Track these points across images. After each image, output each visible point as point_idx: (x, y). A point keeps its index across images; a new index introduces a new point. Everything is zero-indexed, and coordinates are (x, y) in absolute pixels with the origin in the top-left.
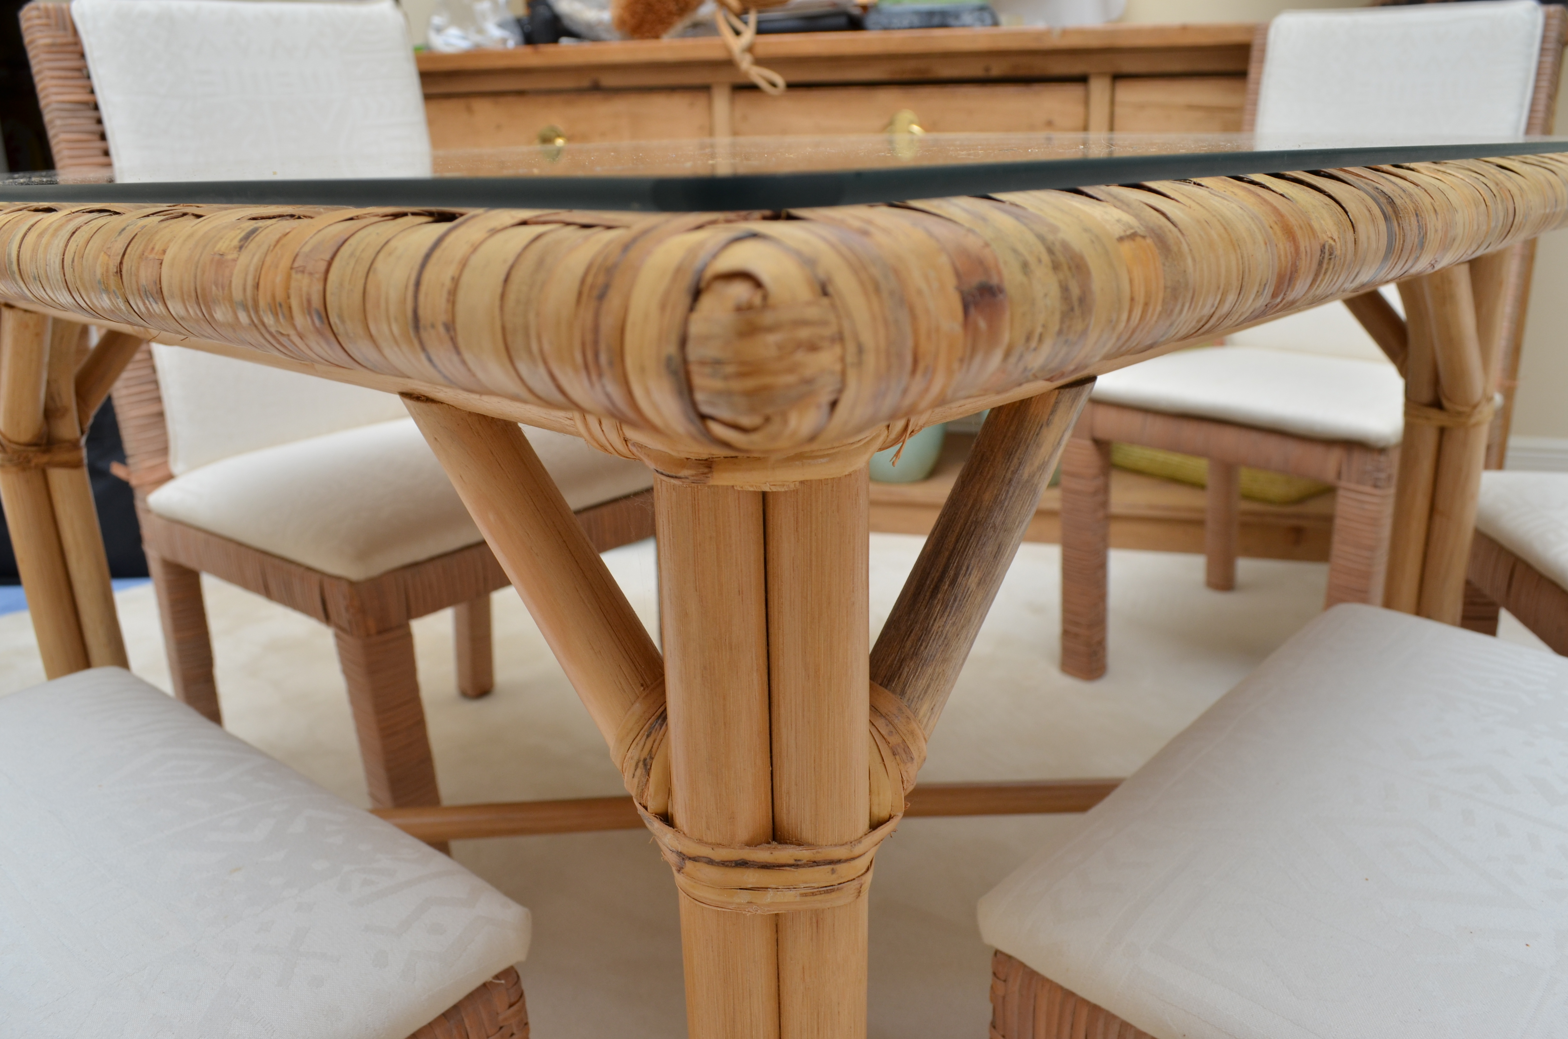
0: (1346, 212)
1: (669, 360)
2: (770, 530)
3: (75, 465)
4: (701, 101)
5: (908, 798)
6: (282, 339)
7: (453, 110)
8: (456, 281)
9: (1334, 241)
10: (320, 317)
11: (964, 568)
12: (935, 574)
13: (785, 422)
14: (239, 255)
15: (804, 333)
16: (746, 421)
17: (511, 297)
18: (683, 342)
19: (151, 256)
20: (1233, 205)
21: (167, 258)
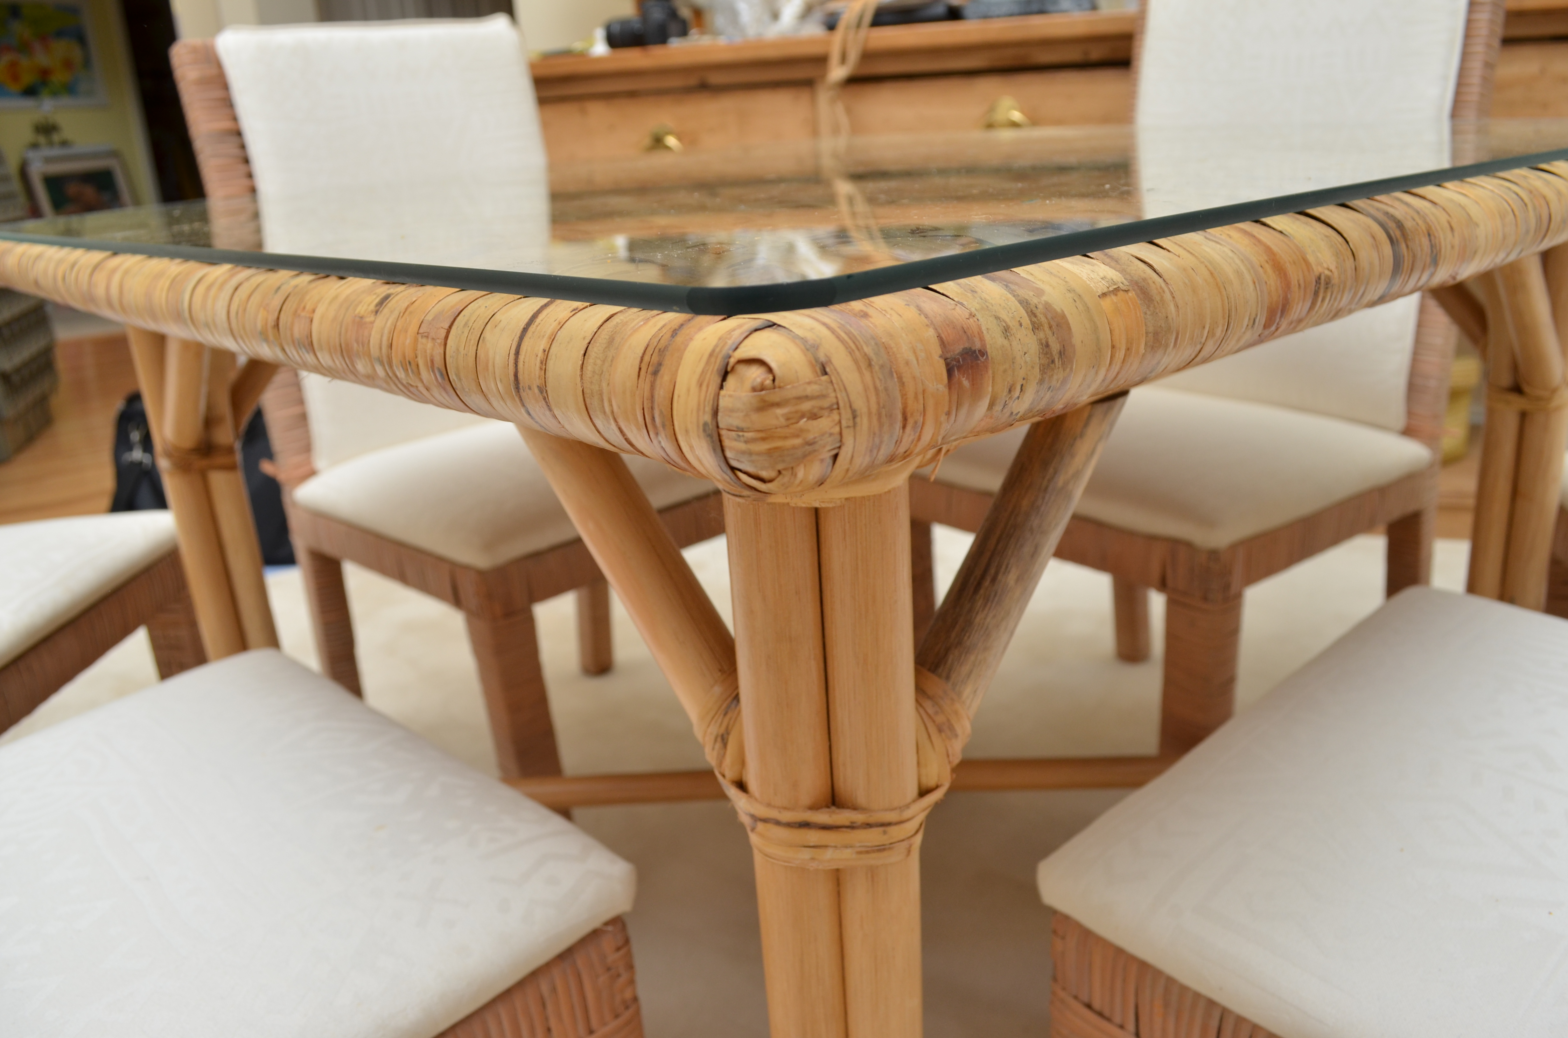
0: (1347, 242)
1: (705, 424)
2: (822, 539)
3: (232, 468)
4: (804, 96)
5: (954, 770)
6: (412, 389)
7: (568, 115)
8: (546, 352)
9: (1331, 271)
10: (442, 374)
11: (1004, 567)
12: (978, 573)
13: (794, 475)
14: (375, 318)
15: (806, 406)
16: (764, 474)
17: (589, 368)
18: (715, 413)
19: (303, 314)
20: (1225, 249)
21: (317, 317)
